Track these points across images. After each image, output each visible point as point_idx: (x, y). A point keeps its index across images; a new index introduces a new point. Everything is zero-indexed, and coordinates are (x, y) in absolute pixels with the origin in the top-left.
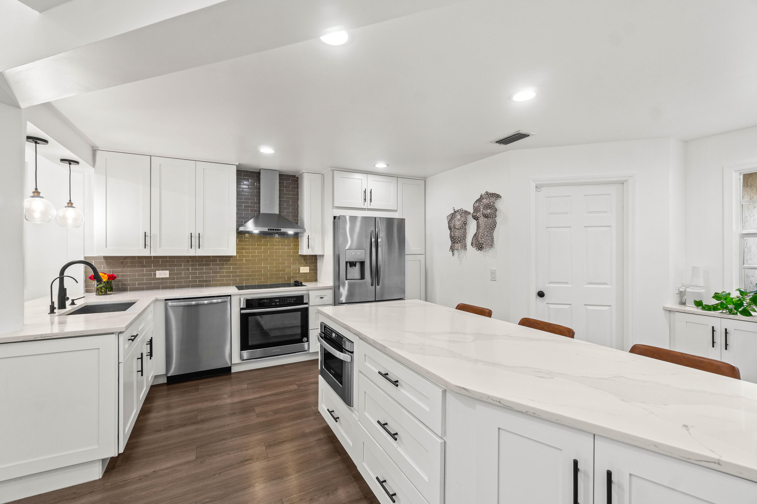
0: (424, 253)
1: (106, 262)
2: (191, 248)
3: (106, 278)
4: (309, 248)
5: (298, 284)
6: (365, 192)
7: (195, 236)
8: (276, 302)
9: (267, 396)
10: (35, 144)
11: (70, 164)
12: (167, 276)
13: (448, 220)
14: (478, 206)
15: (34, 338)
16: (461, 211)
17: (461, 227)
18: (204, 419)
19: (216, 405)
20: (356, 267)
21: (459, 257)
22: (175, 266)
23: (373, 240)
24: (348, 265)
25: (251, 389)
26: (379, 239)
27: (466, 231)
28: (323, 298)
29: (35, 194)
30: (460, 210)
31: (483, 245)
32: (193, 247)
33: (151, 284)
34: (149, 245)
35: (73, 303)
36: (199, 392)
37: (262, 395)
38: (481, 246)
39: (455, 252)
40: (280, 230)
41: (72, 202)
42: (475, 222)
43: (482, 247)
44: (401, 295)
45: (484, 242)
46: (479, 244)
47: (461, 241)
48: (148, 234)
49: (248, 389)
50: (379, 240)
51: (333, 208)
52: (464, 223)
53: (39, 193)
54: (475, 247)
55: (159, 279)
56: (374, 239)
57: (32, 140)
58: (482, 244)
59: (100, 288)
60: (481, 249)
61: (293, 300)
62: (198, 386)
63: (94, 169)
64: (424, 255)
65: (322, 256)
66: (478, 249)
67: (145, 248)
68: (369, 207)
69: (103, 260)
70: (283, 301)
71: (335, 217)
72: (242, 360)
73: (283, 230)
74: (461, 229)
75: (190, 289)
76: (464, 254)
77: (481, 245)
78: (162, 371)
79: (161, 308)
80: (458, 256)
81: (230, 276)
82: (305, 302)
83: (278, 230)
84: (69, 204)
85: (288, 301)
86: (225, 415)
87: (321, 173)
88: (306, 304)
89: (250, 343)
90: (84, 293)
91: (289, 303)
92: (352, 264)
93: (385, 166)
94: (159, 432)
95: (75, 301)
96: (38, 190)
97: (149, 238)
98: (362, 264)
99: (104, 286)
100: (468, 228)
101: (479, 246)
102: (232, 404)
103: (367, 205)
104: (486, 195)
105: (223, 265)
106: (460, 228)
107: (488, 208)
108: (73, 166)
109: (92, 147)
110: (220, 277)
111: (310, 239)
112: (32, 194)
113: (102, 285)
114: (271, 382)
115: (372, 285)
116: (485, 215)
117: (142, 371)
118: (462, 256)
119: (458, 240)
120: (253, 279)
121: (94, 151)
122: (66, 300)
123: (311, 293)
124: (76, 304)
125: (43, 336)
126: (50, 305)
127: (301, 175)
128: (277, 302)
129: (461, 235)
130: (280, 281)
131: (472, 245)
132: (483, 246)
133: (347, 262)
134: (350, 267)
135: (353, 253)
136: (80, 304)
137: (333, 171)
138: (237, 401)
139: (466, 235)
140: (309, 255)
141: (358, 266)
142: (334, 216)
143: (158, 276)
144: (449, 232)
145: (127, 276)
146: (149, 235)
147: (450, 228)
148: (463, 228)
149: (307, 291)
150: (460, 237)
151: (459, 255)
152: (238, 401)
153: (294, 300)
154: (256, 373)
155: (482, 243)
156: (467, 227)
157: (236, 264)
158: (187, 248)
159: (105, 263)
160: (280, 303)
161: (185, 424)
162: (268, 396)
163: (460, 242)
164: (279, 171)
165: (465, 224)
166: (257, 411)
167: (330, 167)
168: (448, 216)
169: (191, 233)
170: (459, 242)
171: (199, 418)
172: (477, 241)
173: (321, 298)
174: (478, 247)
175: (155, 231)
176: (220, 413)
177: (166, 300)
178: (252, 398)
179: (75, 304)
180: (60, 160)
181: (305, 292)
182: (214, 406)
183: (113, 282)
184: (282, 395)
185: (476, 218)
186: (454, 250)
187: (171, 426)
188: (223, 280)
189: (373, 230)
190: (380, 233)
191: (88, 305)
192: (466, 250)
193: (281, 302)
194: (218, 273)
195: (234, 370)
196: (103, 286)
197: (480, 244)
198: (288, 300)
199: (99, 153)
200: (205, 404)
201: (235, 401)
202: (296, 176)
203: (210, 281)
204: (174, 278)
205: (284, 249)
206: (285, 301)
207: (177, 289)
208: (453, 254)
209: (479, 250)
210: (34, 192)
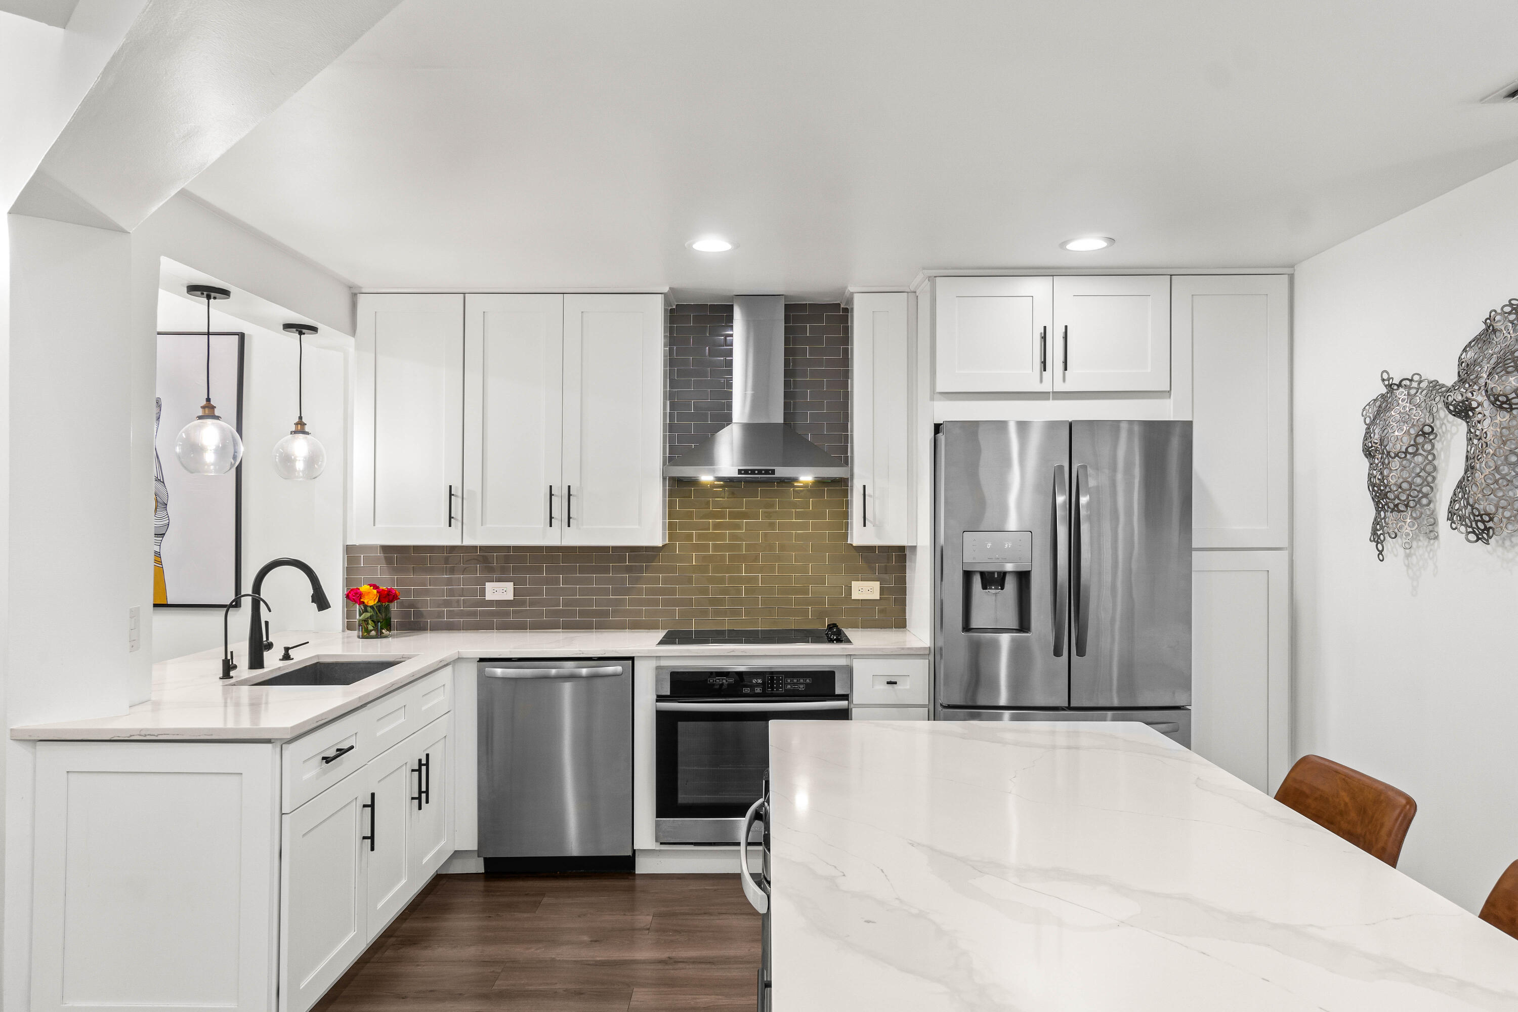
0: (1285, 543)
1: (386, 558)
2: (551, 526)
3: (373, 598)
4: (865, 525)
5: (835, 635)
6: (1042, 337)
7: (560, 493)
8: (752, 687)
9: (683, 962)
10: (207, 300)
11: (301, 333)
12: (510, 596)
13: (1368, 421)
14: (1475, 363)
15: (128, 735)
16: (1415, 385)
17: (1410, 450)
18: (508, 990)
19: (554, 958)
20: (1002, 589)
21: (1408, 566)
22: (529, 570)
23: (1061, 499)
24: (977, 582)
25: (657, 931)
26: (1085, 495)
27: (1436, 462)
28: (895, 683)
29: (205, 411)
30: (1411, 380)
31: (1491, 519)
32: (557, 521)
33: (474, 614)
34: (460, 519)
35: (287, 657)
36: (535, 912)
37: (674, 954)
38: (1485, 526)
39: (1389, 543)
40: (773, 472)
41: (304, 420)
42: (1459, 428)
43: (1487, 529)
44: (1174, 693)
45: (1497, 510)
46: (1474, 515)
47: (1412, 504)
48: (456, 491)
49: (648, 929)
50: (1084, 500)
51: (932, 399)
52: (1422, 430)
53: (213, 407)
54: (1463, 529)
55: (491, 603)
56: (1063, 493)
57: (199, 293)
58: (1487, 518)
59: (365, 621)
60: (1485, 536)
61: (801, 684)
62: (543, 895)
63: (354, 339)
64: (1285, 554)
65: (914, 548)
66: (1472, 537)
67: (450, 526)
68: (1060, 387)
69: (379, 554)
70: (772, 683)
71: (937, 428)
72: (661, 843)
73: (782, 472)
74: (1408, 456)
75: (560, 632)
76: (1426, 554)
77: (1483, 521)
78: (469, 840)
79: (469, 677)
80: (1406, 562)
81: (656, 603)
82: (838, 691)
83: (767, 472)
84: (298, 427)
85: (789, 684)
86: (556, 992)
87: (908, 290)
88: (845, 697)
89: (683, 798)
90: (343, 631)
91: (789, 690)
92: (995, 580)
93: (1102, 244)
94: (401, 1000)
95: (290, 652)
96: (212, 403)
97: (460, 500)
98: (1023, 578)
99: (373, 615)
100: (1442, 449)
101: (1474, 525)
102: (589, 965)
103: (1053, 380)
104: (1510, 313)
105: (641, 570)
106: (1406, 452)
107: (1510, 369)
108: (308, 337)
109: (350, 288)
110: (632, 602)
111: (870, 496)
112: (200, 413)
113: (368, 615)
114: (718, 921)
115: (1057, 652)
116: (1497, 399)
117: (372, 838)
118: (1421, 563)
119: (1397, 497)
120: (717, 613)
121: (354, 295)
122: (263, 648)
123: (857, 665)
124: (293, 659)
125: (143, 733)
126: (223, 660)
127: (850, 301)
128: (758, 685)
129: (1409, 480)
130: (792, 623)
131: (1450, 519)
132: (1490, 524)
133: (968, 576)
134: (984, 587)
135: (989, 545)
136: (301, 657)
137: (932, 279)
138: (603, 959)
139: (1434, 478)
140: (880, 547)
141: (1011, 584)
142: (935, 424)
143: (489, 596)
144: (1365, 463)
145: (427, 592)
146: (460, 494)
147: (1369, 453)
148: (1417, 449)
149: (848, 660)
150: (1405, 486)
151: (1408, 556)
152: (606, 959)
153: (807, 685)
154: (694, 885)
155: (1488, 515)
156: (1438, 446)
157: (673, 570)
158: (543, 526)
159: (384, 561)
160: (764, 690)
161: (460, 994)
162: (686, 962)
163: (1407, 506)
164: (786, 297)
165: (1427, 434)
166: (636, 999)
167: (924, 269)
168: (1368, 404)
169: (551, 487)
170: (1402, 508)
171: (500, 984)
172: (1468, 503)
173: (888, 683)
174: (1471, 527)
175: (473, 483)
176: (547, 984)
177: (482, 660)
178: (643, 958)
179: (292, 657)
180: (282, 327)
181: (842, 662)
182: (546, 961)
183: (394, 607)
184: (722, 969)
185: (1463, 411)
186: (1382, 537)
187: (431, 991)
188: (640, 611)
189: (1061, 467)
190: (1086, 476)
191: (322, 660)
192: (1436, 538)
193: (768, 688)
194: (627, 591)
195: (643, 866)
196: (371, 617)
197: (1479, 518)
198: (789, 681)
199: (362, 300)
200: (530, 951)
201: (601, 959)
202: (842, 306)
203: (606, 614)
204: (523, 603)
205: (805, 526)
206: (778, 684)
207: (529, 632)
208: (1381, 552)
209: (1478, 539)
210: (203, 407)
